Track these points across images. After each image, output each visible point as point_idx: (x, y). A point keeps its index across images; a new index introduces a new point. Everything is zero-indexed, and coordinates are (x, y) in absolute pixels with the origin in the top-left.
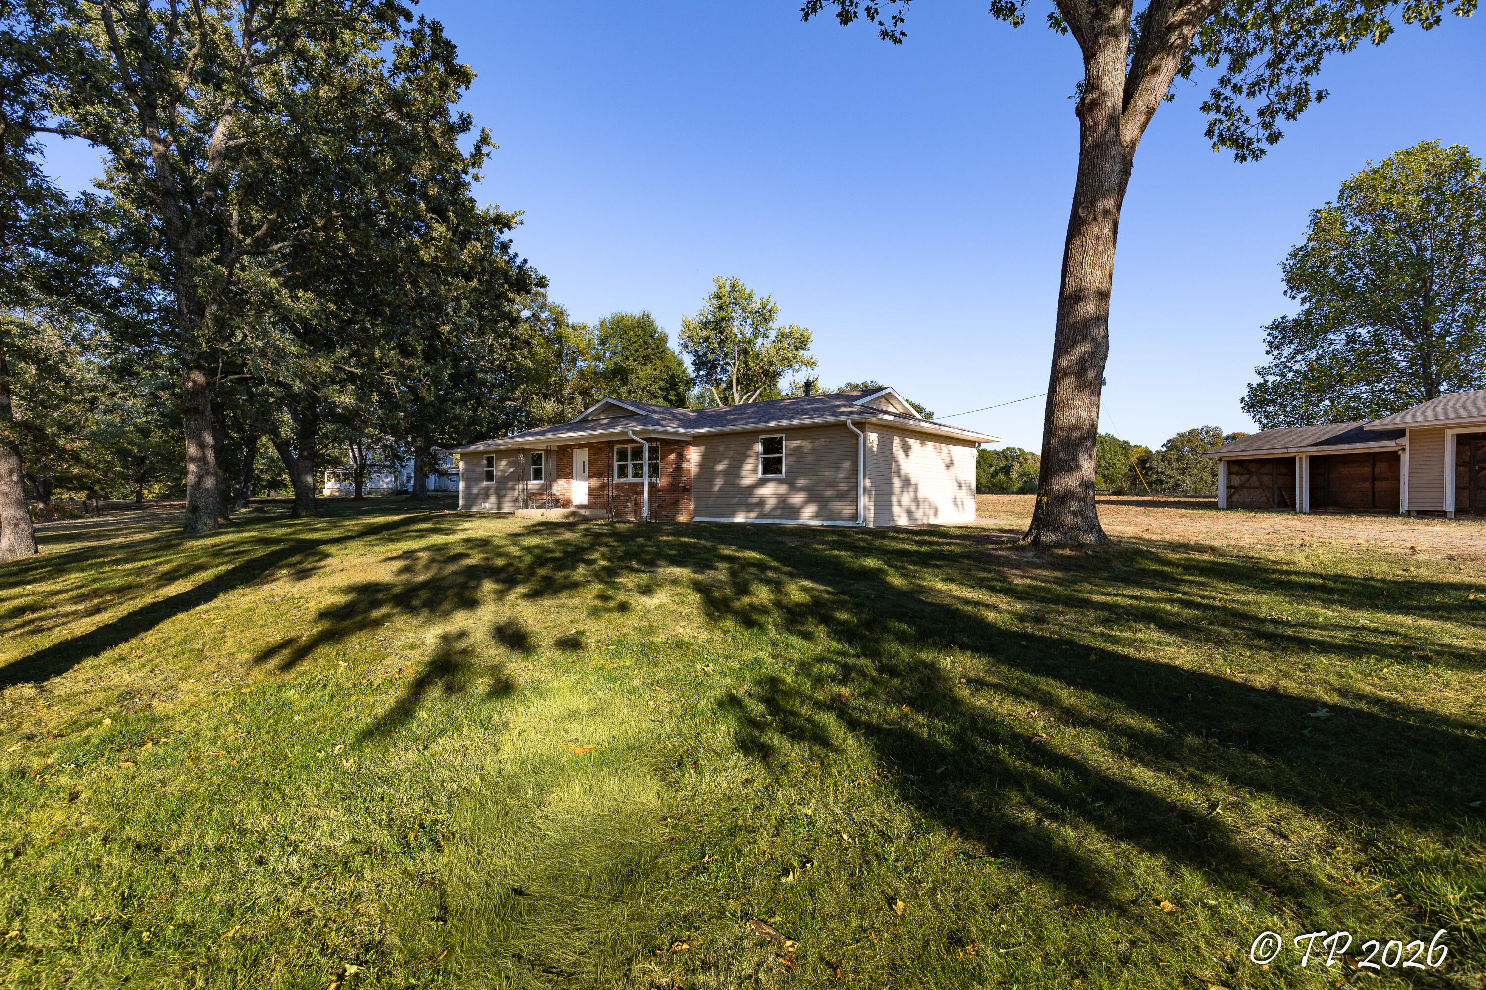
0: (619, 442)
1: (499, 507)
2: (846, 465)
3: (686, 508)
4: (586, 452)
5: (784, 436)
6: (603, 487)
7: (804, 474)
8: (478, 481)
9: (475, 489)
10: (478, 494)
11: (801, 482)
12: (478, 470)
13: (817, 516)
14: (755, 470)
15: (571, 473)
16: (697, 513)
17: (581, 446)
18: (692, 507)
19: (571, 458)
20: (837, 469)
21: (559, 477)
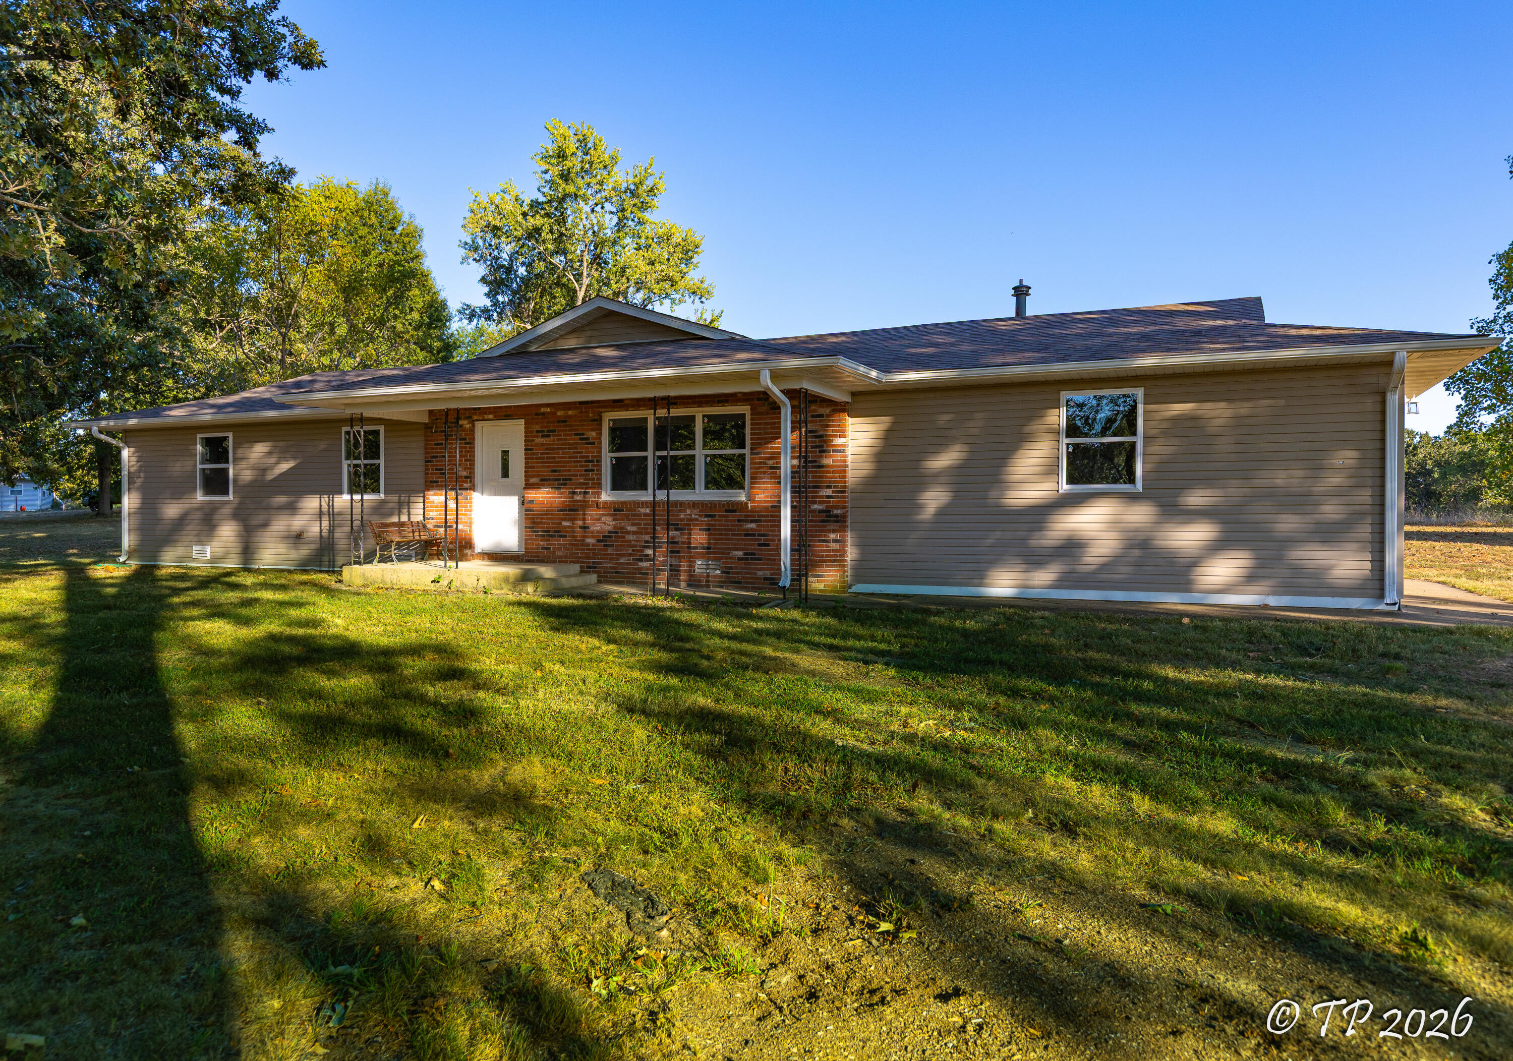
0: (618, 404)
1: (247, 551)
2: (1347, 457)
3: (837, 559)
4: (518, 426)
5: (1140, 393)
6: (573, 509)
7: (1206, 481)
8: (182, 489)
9: (172, 510)
10: (180, 523)
11: (1197, 498)
12: (178, 467)
13: (1250, 578)
14: (1051, 470)
15: (470, 478)
16: (861, 573)
17: (504, 414)
18: (851, 554)
19: (469, 443)
20: (1317, 468)
21: (431, 484)
